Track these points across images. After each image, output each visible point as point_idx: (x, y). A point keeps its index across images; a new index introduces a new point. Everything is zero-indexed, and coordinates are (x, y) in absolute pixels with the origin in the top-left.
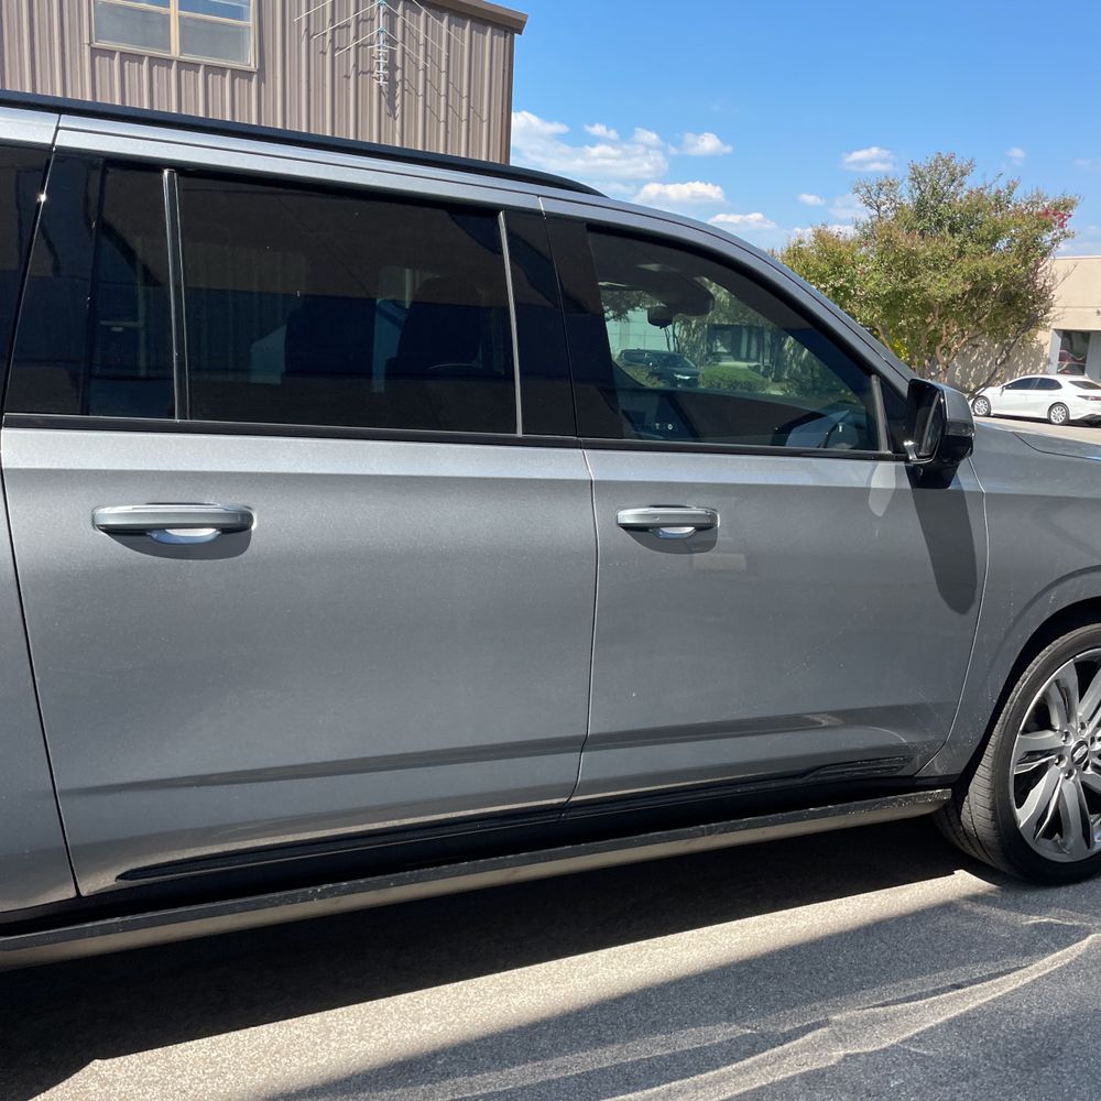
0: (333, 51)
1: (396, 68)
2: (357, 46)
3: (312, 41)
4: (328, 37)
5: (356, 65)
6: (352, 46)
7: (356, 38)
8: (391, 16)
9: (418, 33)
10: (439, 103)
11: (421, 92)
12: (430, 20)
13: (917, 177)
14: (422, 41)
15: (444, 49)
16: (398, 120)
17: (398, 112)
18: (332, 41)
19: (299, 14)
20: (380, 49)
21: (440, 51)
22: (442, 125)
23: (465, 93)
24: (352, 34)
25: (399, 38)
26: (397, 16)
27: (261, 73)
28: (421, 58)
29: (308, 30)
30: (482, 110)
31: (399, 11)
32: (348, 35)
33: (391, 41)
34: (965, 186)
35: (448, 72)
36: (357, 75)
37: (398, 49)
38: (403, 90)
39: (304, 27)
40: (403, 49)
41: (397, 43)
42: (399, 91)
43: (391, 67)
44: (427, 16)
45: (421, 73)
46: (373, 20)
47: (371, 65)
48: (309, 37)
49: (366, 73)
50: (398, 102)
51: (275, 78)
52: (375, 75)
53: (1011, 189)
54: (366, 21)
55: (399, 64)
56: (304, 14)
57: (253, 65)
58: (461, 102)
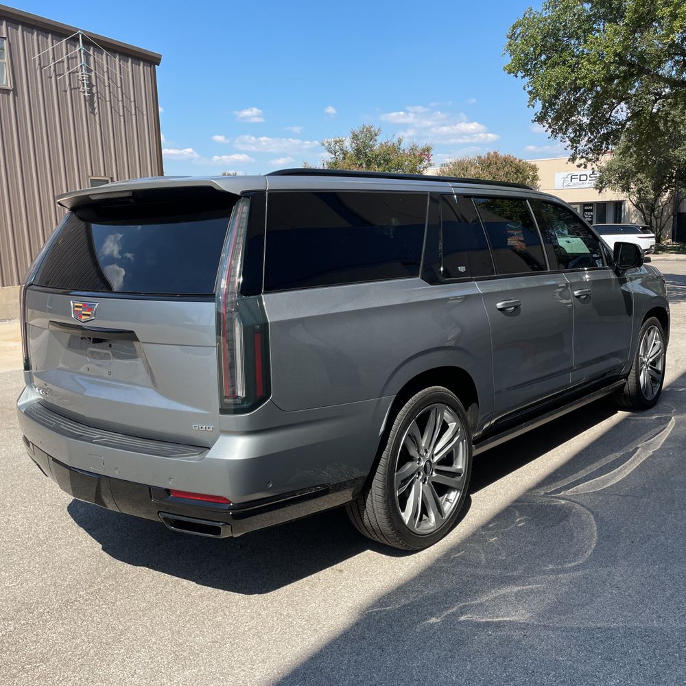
0: (56, 76)
1: (93, 86)
2: (69, 74)
3: (43, 70)
4: (52, 69)
5: (70, 85)
6: (67, 74)
7: (68, 69)
8: (87, 55)
9: (103, 64)
10: (119, 106)
11: (108, 99)
12: (109, 57)
13: (355, 137)
14: (105, 70)
15: (118, 72)
16: (97, 116)
17: (96, 111)
18: (55, 70)
19: (34, 56)
20: (82, 75)
21: (116, 74)
22: (122, 118)
23: (132, 99)
24: (66, 66)
25: (93, 68)
26: (90, 55)
27: (15, 90)
28: (106, 78)
29: (40, 64)
30: (142, 108)
31: (91, 52)
32: (63, 65)
33: (89, 70)
34: (378, 141)
35: (121, 87)
36: (71, 90)
37: (93, 74)
38: (98, 98)
39: (37, 62)
40: (96, 73)
41: (91, 71)
42: (95, 98)
43: (90, 85)
44: (107, 55)
45: (107, 88)
46: (77, 58)
47: (78, 83)
48: (41, 69)
49: (76, 89)
50: (96, 105)
51: (23, 93)
52: (81, 90)
53: (400, 141)
54: (73, 58)
55: (94, 83)
56: (37, 56)
57: (9, 86)
58: (130, 105)
